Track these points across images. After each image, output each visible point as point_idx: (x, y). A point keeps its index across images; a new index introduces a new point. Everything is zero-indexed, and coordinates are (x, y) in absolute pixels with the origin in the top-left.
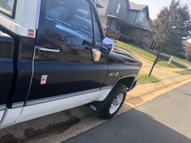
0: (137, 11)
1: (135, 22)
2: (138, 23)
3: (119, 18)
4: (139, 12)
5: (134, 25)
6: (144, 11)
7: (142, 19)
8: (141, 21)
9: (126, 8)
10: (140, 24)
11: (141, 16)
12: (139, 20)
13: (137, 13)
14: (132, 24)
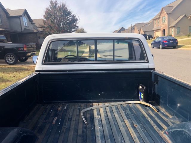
0: (19, 17)
1: (22, 28)
2: (25, 29)
3: (6, 29)
4: (21, 17)
5: (23, 31)
6: (24, 15)
7: (26, 23)
8: (27, 25)
9: (6, 17)
10: (27, 28)
11: (24, 20)
12: (25, 25)
13: (20, 19)
14: (20, 30)
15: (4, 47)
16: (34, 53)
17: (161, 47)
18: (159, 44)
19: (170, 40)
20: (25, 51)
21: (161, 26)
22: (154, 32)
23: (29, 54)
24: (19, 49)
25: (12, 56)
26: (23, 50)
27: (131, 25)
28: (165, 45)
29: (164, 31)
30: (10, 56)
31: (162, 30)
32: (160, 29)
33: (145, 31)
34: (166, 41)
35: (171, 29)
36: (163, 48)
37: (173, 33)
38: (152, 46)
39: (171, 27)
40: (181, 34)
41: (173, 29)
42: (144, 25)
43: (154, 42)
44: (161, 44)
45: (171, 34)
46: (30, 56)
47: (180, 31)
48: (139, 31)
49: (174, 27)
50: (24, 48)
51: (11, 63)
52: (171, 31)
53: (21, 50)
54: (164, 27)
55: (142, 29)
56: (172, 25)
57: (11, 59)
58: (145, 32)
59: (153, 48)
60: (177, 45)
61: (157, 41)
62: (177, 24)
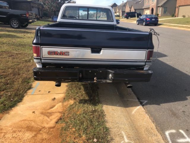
15: (8, 13)
16: (34, 20)
17: (144, 24)
18: (143, 21)
19: (152, 18)
20: (28, 17)
21: (151, 5)
22: (144, 10)
23: (31, 21)
24: (22, 15)
25: (16, 21)
26: (26, 17)
27: (123, 2)
28: (148, 23)
29: (152, 10)
30: (15, 21)
31: (151, 9)
32: (149, 8)
33: (135, 8)
34: (149, 18)
35: (159, 8)
36: (146, 25)
37: (160, 12)
38: (137, 22)
39: (159, 7)
40: (167, 14)
41: (161, 9)
42: (135, 3)
43: (140, 19)
44: (144, 21)
45: (158, 13)
46: (31, 23)
47: (166, 11)
48: (130, 8)
49: (162, 6)
50: (27, 15)
51: (15, 27)
52: (158, 11)
53: (24, 17)
54: (153, 6)
55: (132, 7)
56: (160, 5)
57: (15, 24)
58: (135, 10)
59: (138, 24)
60: (158, 23)
61: (141, 19)
62: (164, 4)
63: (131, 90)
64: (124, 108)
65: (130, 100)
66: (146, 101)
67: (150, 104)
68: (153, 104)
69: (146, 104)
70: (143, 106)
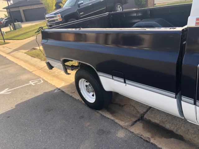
63: (73, 96)
64: (71, 83)
65: (69, 89)
66: (55, 92)
67: (52, 91)
68: (49, 92)
69: (55, 90)
70: (57, 88)
